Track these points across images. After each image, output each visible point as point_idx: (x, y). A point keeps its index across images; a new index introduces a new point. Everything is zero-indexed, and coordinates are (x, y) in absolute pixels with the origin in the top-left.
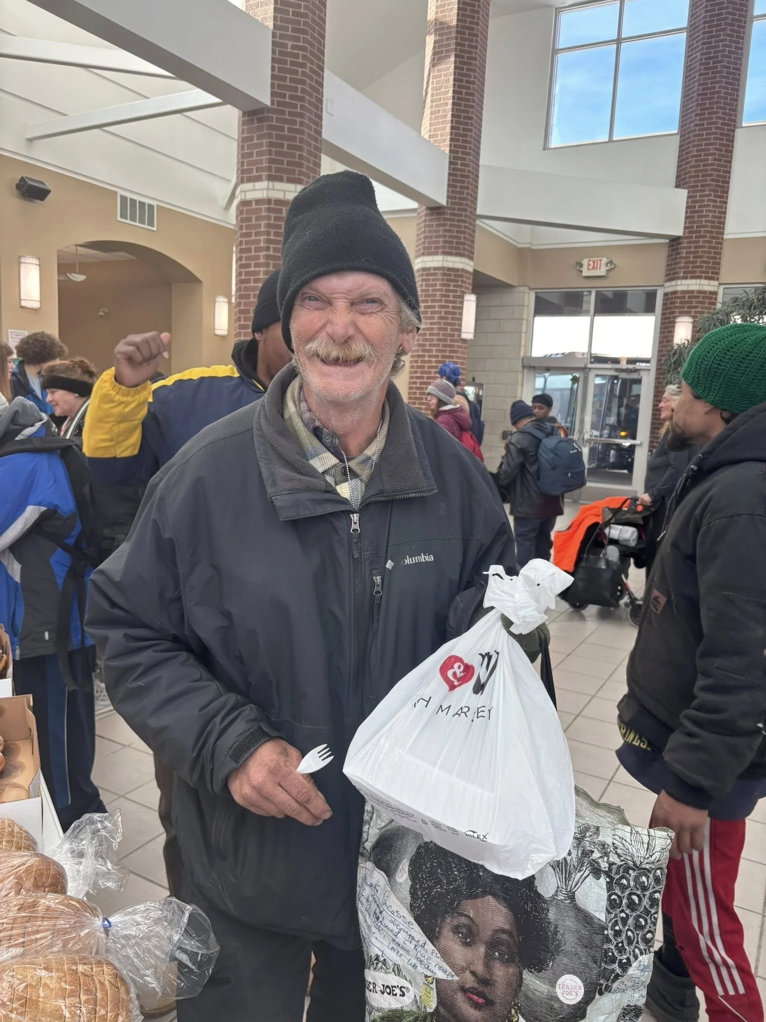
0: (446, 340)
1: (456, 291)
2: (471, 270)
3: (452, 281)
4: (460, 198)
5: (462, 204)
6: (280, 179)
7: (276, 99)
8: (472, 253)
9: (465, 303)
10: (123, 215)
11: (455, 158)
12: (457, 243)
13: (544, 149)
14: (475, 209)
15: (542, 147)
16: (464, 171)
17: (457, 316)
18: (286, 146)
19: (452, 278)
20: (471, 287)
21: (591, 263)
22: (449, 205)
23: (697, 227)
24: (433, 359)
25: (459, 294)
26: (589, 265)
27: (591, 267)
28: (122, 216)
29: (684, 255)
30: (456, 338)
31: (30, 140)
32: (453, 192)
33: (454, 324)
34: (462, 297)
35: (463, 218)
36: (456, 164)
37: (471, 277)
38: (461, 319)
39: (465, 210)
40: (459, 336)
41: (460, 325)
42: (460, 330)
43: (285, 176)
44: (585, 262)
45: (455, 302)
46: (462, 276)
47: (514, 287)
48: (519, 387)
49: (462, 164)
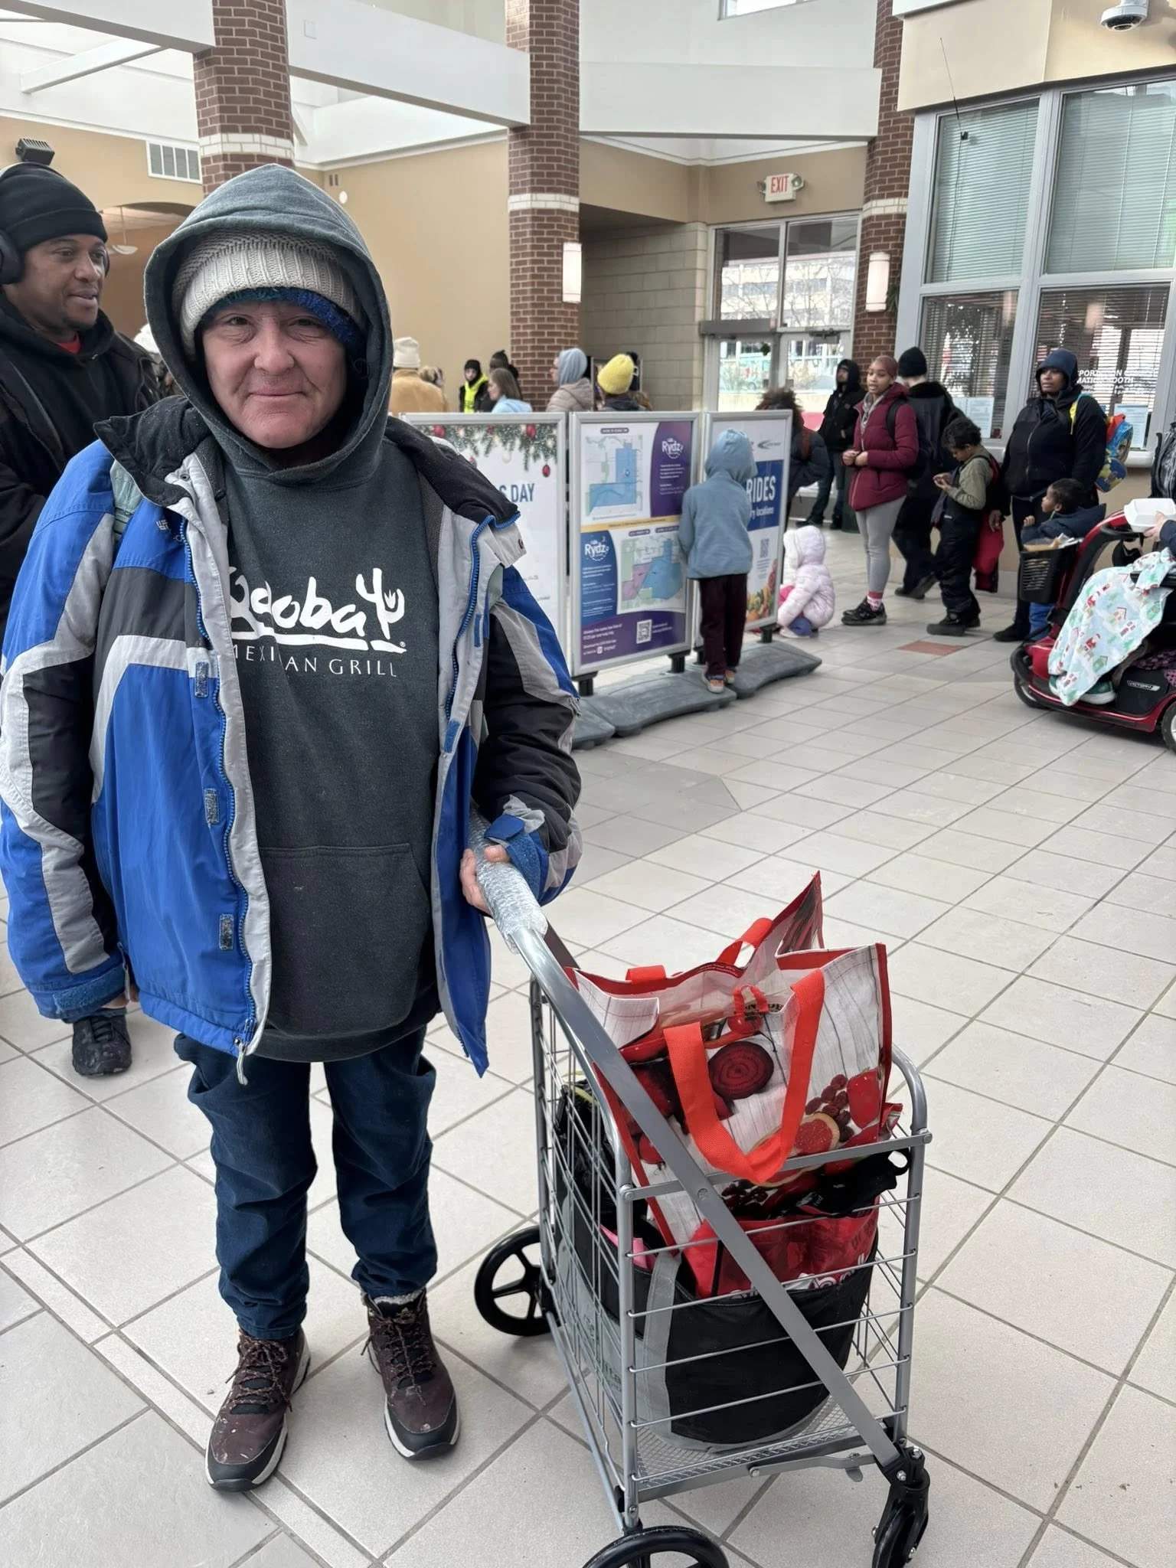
0: (542, 305)
1: (552, 240)
2: (575, 209)
3: (545, 226)
4: (549, 112)
5: (551, 120)
6: (235, 130)
7: (221, 37)
8: (577, 186)
9: (565, 254)
10: (156, 168)
11: (537, 57)
12: (549, 175)
13: (719, 19)
14: (577, 125)
15: (716, 16)
16: (552, 74)
17: (556, 273)
18: (237, 90)
19: (545, 222)
20: (576, 233)
21: (775, 182)
22: (535, 124)
23: (895, 122)
24: (529, 331)
25: (555, 243)
26: (773, 185)
27: (775, 188)
28: (153, 171)
29: (879, 164)
30: (556, 301)
31: (28, 93)
32: (538, 105)
33: (552, 284)
34: (561, 247)
35: (555, 140)
36: (541, 65)
37: (576, 219)
38: (561, 277)
39: (557, 128)
40: (561, 298)
41: (560, 284)
42: (561, 292)
43: (240, 126)
44: (768, 181)
45: (551, 255)
46: (558, 219)
47: (684, 223)
48: (696, 364)
49: (548, 65)
